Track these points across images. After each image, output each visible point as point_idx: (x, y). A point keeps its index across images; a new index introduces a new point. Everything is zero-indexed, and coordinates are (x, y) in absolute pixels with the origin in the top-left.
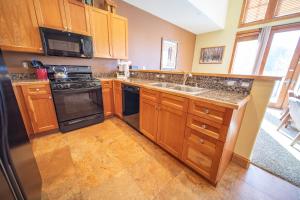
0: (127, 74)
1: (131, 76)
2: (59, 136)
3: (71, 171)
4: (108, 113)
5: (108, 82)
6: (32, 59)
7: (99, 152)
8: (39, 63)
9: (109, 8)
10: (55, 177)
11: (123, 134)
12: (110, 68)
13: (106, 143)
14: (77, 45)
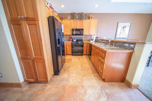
0: (94, 40)
1: (96, 41)
2: (71, 56)
3: (70, 63)
4: (85, 53)
5: (86, 43)
6: (70, 36)
7: (77, 61)
8: (71, 37)
9: (91, 18)
10: (67, 62)
11: (86, 60)
12: (89, 38)
13: (80, 60)
14: (79, 32)
